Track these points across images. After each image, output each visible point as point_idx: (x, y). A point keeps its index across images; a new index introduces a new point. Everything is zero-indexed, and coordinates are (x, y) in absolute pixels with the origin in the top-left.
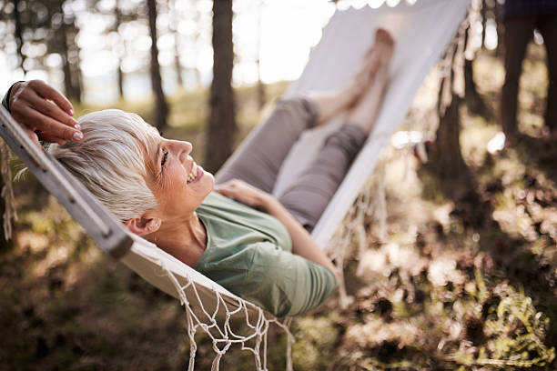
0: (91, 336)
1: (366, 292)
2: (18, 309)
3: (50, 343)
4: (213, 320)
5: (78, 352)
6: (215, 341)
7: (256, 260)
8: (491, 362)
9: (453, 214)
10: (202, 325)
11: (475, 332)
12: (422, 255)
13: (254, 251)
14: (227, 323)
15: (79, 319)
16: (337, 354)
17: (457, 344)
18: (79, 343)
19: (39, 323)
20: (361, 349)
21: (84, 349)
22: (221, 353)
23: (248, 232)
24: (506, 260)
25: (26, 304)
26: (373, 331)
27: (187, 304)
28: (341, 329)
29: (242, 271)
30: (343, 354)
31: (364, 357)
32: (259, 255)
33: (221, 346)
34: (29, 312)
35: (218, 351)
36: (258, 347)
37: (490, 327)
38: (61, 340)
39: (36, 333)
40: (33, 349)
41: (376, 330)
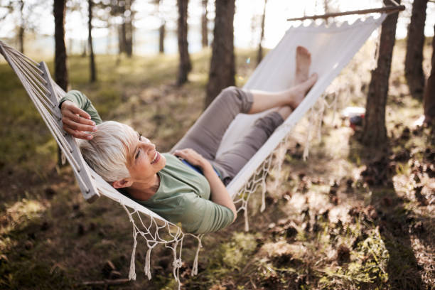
0: (111, 227)
1: (283, 221)
2: (70, 204)
3: (86, 229)
4: (148, 230)
5: (101, 236)
6: (148, 241)
7: (181, 204)
8: (345, 276)
9: (363, 174)
10: (141, 232)
11: (344, 257)
12: (331, 201)
13: (181, 198)
14: (157, 232)
15: (105, 216)
16: (253, 258)
17: (330, 262)
18: (102, 230)
19: (81, 215)
20: (268, 257)
21: (105, 234)
22: (151, 247)
23: (182, 185)
24: (385, 212)
25: (75, 201)
26: (279, 247)
27: (133, 221)
28: (260, 243)
29: (172, 207)
30: (256, 259)
31: (268, 262)
32: (183, 200)
33: (151, 244)
34: (76, 207)
35: (149, 246)
36: (175, 247)
37: (354, 255)
38: (93, 227)
39: (78, 221)
40: (76, 230)
41: (281, 247)
